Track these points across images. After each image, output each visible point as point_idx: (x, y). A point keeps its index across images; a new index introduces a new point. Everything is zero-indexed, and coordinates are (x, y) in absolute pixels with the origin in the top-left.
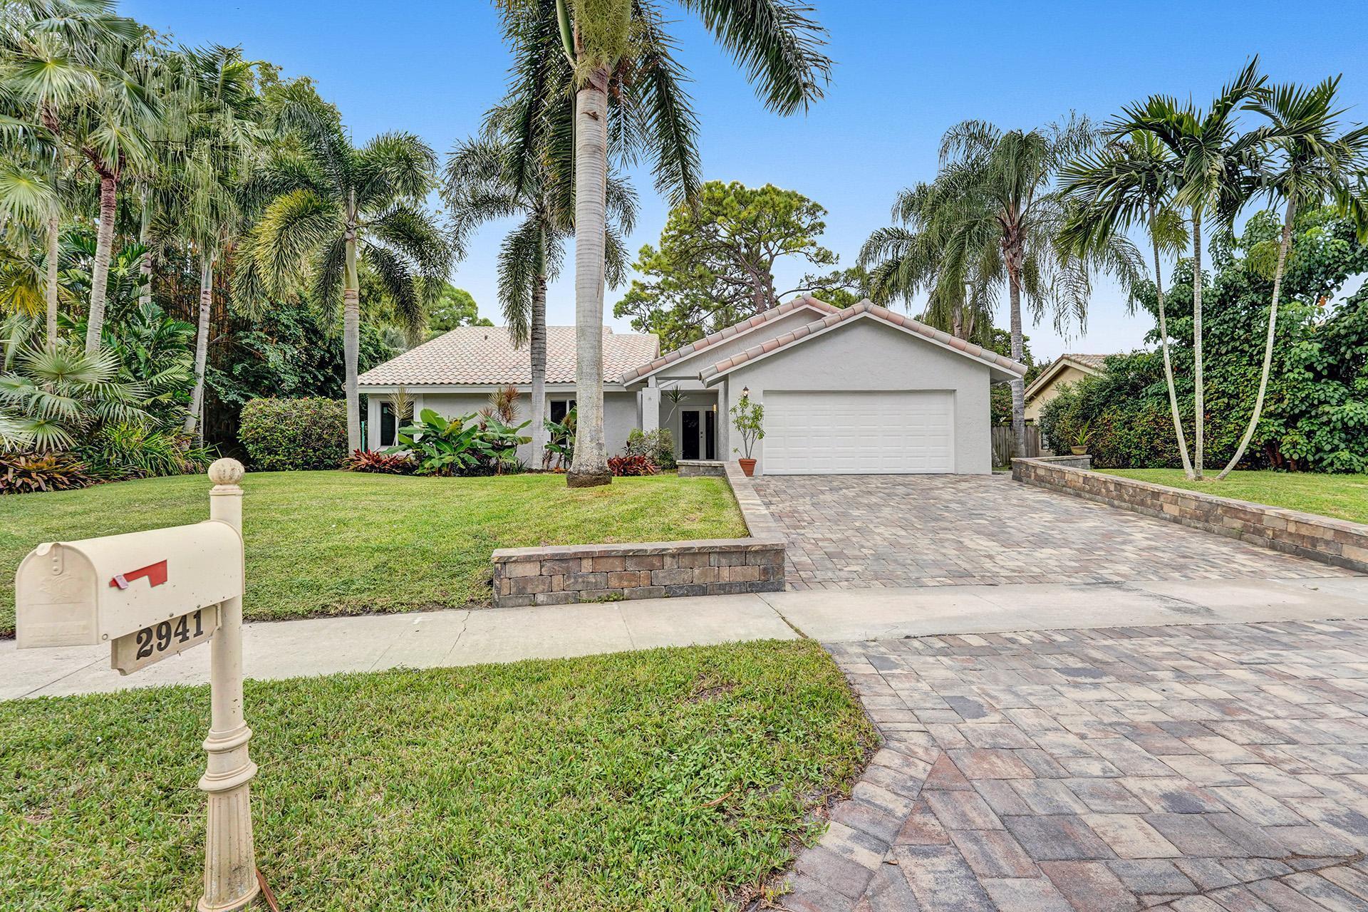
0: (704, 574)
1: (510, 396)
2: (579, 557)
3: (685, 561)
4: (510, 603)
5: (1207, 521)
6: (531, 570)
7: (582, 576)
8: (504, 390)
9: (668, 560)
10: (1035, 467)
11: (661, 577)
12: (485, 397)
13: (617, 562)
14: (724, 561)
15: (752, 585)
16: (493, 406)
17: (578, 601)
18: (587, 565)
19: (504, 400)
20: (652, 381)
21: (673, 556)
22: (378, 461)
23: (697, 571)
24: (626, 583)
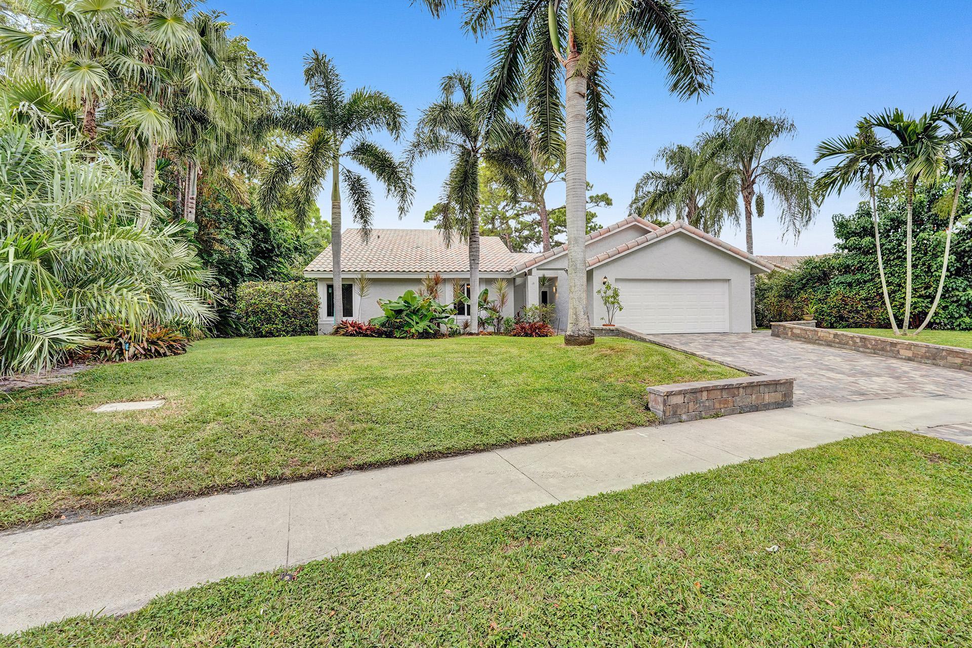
0: (757, 398)
1: (437, 281)
2: (701, 390)
3: (749, 391)
4: (670, 421)
5: (934, 359)
6: (678, 400)
7: (703, 402)
8: (432, 276)
9: (741, 390)
10: (792, 329)
11: (739, 401)
12: (418, 281)
13: (719, 392)
14: (766, 390)
15: (779, 404)
16: (424, 288)
17: (701, 418)
18: (705, 394)
19: (432, 283)
20: (534, 272)
21: (743, 388)
22: (360, 328)
23: (754, 397)
24: (722, 406)
